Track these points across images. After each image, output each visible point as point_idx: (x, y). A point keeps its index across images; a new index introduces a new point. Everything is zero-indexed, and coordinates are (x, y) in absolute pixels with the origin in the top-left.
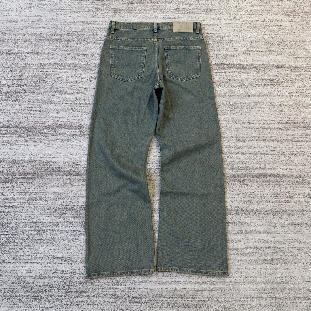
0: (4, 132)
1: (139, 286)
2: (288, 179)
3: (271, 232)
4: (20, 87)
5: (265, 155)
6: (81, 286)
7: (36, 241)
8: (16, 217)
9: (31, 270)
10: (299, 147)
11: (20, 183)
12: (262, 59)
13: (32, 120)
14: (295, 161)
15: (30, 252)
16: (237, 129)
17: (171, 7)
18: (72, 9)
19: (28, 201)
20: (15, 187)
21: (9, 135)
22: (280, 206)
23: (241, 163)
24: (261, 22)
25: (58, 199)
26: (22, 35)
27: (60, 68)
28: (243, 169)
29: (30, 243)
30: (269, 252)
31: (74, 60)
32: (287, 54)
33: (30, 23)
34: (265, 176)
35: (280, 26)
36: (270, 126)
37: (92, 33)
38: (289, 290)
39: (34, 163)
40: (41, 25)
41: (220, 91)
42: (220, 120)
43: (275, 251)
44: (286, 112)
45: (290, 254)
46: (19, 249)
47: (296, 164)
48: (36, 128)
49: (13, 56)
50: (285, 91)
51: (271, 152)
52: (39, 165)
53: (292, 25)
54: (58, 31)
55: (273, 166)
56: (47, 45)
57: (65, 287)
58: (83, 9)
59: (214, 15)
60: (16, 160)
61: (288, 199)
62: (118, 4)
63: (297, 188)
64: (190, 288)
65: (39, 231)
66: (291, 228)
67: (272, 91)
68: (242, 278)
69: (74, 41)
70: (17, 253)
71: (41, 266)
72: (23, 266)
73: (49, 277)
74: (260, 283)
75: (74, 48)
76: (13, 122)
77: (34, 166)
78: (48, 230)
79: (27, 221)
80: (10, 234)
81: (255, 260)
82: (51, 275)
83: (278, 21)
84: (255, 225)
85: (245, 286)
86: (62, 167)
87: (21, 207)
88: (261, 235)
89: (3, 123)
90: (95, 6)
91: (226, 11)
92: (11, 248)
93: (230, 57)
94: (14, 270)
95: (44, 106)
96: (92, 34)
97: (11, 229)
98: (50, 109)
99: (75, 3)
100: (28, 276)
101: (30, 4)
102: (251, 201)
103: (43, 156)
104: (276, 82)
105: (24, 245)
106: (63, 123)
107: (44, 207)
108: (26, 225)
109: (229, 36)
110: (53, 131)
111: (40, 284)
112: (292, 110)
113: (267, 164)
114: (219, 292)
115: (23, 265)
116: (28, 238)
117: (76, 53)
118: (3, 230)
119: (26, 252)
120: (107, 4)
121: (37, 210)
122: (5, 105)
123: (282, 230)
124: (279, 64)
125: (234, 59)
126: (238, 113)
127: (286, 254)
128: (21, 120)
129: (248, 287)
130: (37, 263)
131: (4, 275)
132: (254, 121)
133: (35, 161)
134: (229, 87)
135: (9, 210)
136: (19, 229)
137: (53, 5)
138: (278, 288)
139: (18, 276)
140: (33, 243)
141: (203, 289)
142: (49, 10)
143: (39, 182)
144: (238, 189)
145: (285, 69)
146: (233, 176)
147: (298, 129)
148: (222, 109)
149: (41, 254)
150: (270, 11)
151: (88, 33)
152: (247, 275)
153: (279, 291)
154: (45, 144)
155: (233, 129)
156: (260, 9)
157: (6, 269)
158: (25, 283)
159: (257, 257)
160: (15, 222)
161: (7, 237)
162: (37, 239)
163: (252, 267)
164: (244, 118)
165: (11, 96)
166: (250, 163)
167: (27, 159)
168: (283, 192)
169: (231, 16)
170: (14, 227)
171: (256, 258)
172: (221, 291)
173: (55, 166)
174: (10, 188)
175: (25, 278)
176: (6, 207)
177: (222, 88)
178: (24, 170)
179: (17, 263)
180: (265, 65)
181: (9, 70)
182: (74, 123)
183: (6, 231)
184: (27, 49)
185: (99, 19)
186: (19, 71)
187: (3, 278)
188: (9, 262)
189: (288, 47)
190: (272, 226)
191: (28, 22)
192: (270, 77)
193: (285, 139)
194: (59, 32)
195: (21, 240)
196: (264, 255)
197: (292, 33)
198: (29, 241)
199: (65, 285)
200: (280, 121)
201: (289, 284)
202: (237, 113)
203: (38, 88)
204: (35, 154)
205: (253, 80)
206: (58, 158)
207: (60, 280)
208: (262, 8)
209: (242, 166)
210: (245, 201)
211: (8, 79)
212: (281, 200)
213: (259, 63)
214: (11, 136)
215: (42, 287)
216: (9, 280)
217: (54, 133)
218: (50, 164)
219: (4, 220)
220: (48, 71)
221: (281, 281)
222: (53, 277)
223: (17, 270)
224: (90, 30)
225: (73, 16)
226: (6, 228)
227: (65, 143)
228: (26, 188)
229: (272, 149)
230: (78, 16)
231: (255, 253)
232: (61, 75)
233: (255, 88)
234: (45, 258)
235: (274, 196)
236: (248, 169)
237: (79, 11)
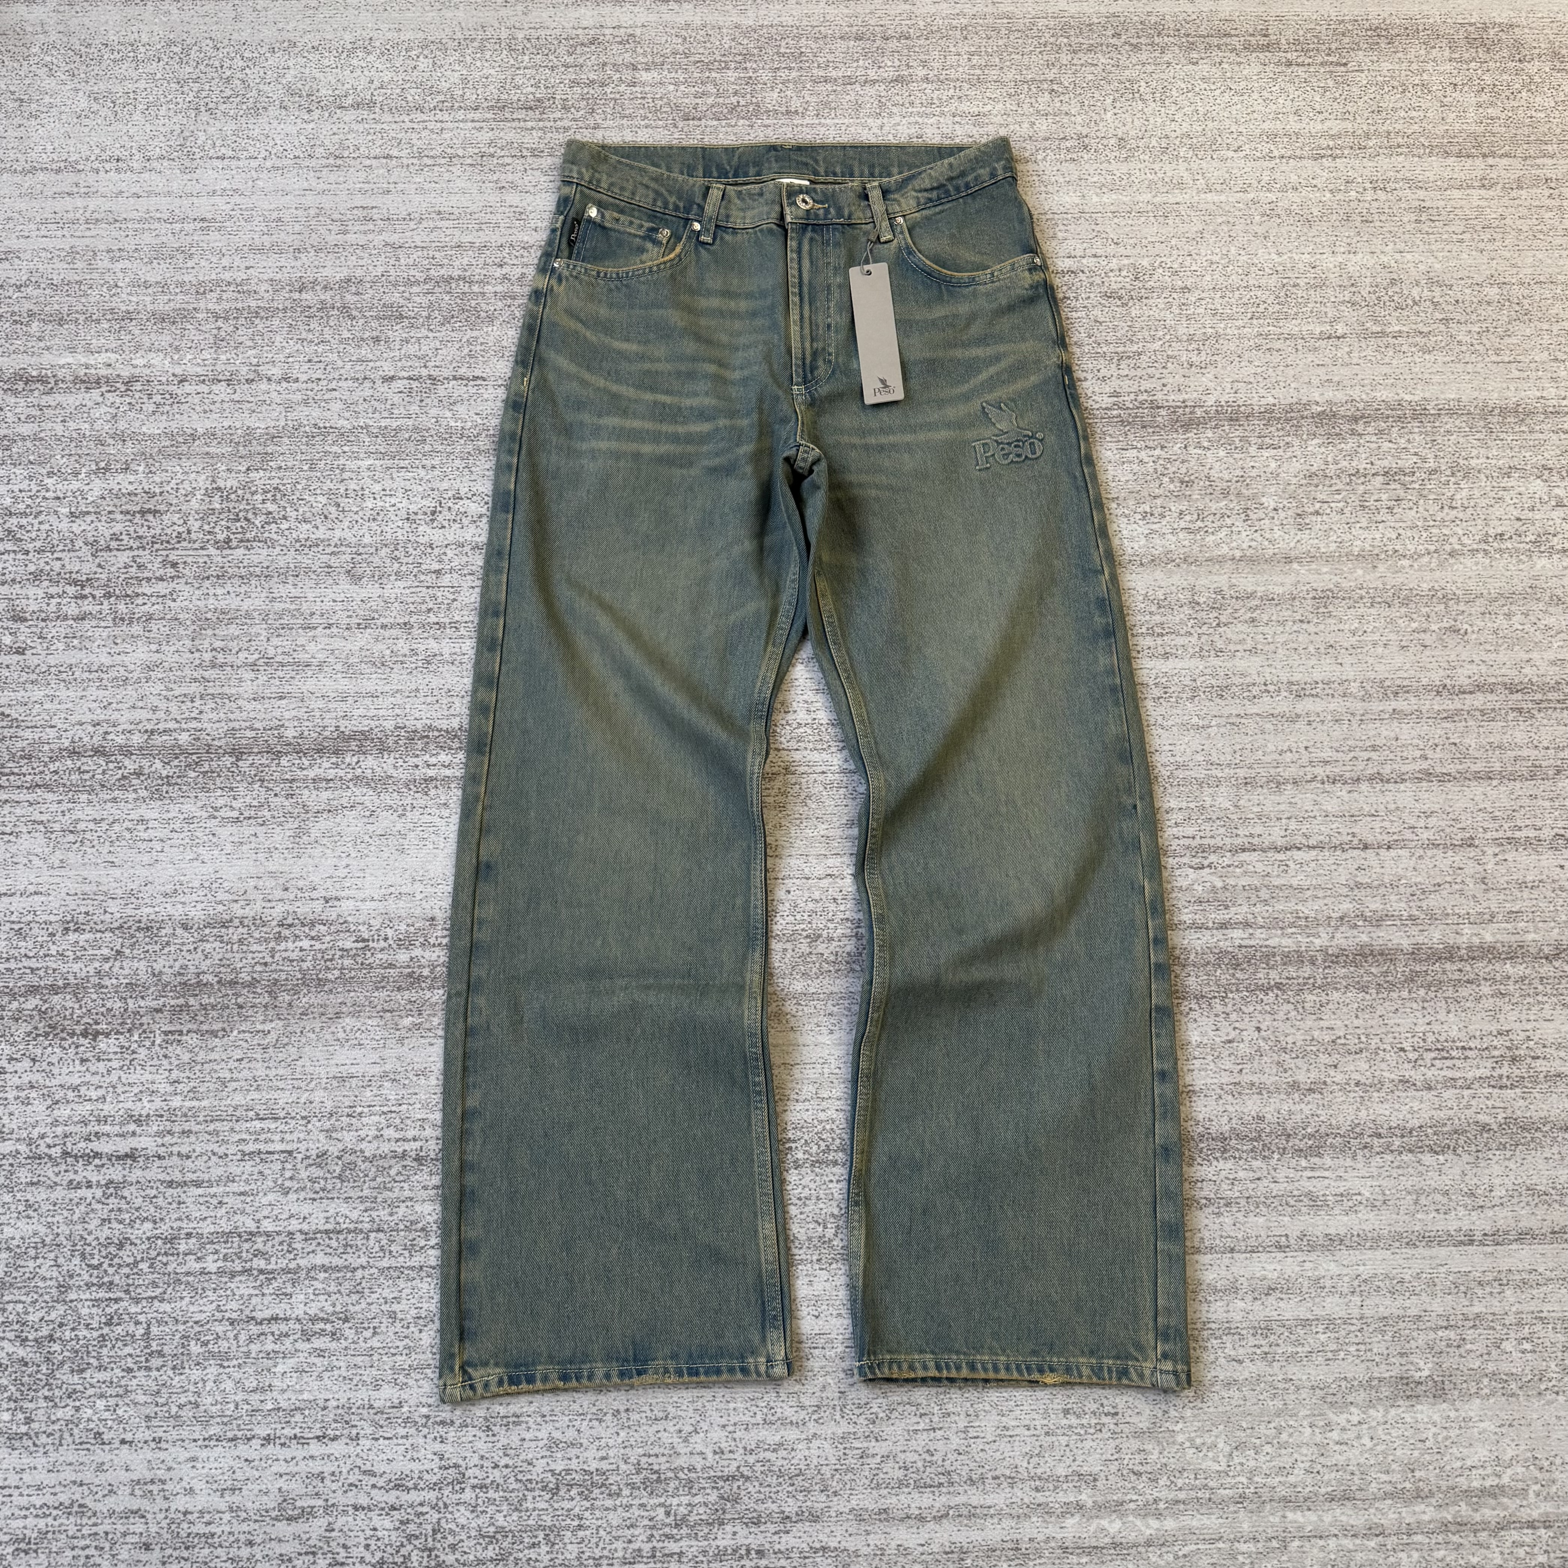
0: (75, 777)
1: (785, 1538)
2: (1497, 966)
3: (1429, 1240)
4: (147, 552)
5: (1382, 852)
6: (490, 1547)
7: (255, 1329)
8: (152, 1210)
9: (239, 1475)
10: (1547, 804)
11: (166, 1033)
12: (1340, 373)
13: (214, 716)
14: (1529, 878)
15: (229, 1385)
16: (1234, 724)
17: (886, 129)
18: (395, 152)
19: (212, 1127)
20: (142, 1057)
21: (105, 795)
22: (1468, 1106)
23: (1267, 897)
24: (1328, 195)
25: (359, 1110)
26: (150, 291)
27: (346, 449)
28: (1275, 924)
29: (228, 1339)
30: (1422, 1339)
31: (414, 408)
32: (1464, 348)
33: (189, 227)
34: (1387, 955)
35: (1422, 209)
36: (1400, 704)
37: (498, 272)
38: (1531, 1525)
39: (231, 930)
40: (245, 238)
41: (1143, 542)
42: (1151, 682)
43: (1452, 1334)
44: (1474, 636)
45: (1527, 1346)
46: (170, 1373)
47: (1536, 892)
48: (238, 753)
49: (107, 395)
50: (1461, 532)
51: (1408, 835)
52: (259, 941)
53: (1483, 203)
54: (329, 263)
55: (1424, 905)
56: (278, 338)
57: (414, 1558)
58: (449, 151)
59: (1095, 166)
60: (144, 920)
61: (1505, 1070)
62: (625, 121)
63: (1547, 1013)
64: (1041, 1537)
65: (269, 1275)
66: (1523, 1212)
67: (1401, 531)
68: (1298, 1476)
69: (412, 314)
70: (164, 1390)
71: (287, 1453)
72: (194, 1459)
73: (328, 1508)
74: (1387, 1495)
75: (412, 349)
76: (120, 729)
77: (235, 947)
78: (314, 1267)
79: (207, 1228)
80: (122, 1295)
81: (1356, 1383)
82: (340, 1498)
83: (1414, 184)
84: (1347, 1204)
85: (1312, 1517)
86: (375, 945)
87: (175, 1158)
88: (1380, 1254)
89: (70, 734)
90: (511, 136)
91: (1154, 143)
92: (129, 1370)
93: (1186, 372)
94: (152, 1482)
95: (275, 641)
96: (497, 275)
97: (126, 1270)
98: (303, 657)
99: (411, 125)
100: (223, 1506)
101: (186, 133)
102: (1325, 1083)
103: (278, 894)
104: (1417, 486)
105: (195, 1348)
106: (373, 724)
107: (290, 1153)
108: (202, 1246)
109: (1175, 266)
110: (324, 767)
111: (286, 1549)
112: (1502, 622)
113: (1393, 898)
114: (1186, 1550)
115: (194, 1450)
116: (218, 1316)
117: (424, 372)
118: (86, 1277)
119: (210, 1385)
120: (566, 123)
121: (256, 1170)
122: (76, 642)
123: (1480, 1223)
124: (1427, 395)
125: (1206, 380)
126: (1239, 647)
127: (1507, 1346)
128: (161, 715)
129: (1328, 1518)
130: (268, 1440)
131: (99, 1507)
132: (1320, 685)
133: (236, 922)
134: (1188, 518)
135: (116, 1173)
136: (170, 1268)
137: (302, 138)
138: (1477, 1517)
139: (173, 1509)
140: (243, 1337)
141: (1107, 1540)
142: (278, 163)
143: (259, 1027)
144: (1258, 1029)
145: (1457, 423)
146: (1226, 961)
147: (1538, 716)
148: (1158, 630)
149: (283, 1391)
150: (1367, 136)
151: (478, 272)
152: (1322, 1460)
153: (1483, 1536)
154: (288, 833)
155: (1218, 726)
156: (1319, 127)
157: (110, 1476)
158: (211, 1545)
159: (1363, 1366)
160: (148, 1234)
161: (108, 1310)
162: (259, 1315)
163: (1342, 1419)
164: (1268, 670)
165: (108, 596)
166: (1309, 893)
167: (197, 914)
168: (1478, 1033)
169: (1183, 166)
170: (142, 1259)
171: (1357, 1371)
172: (1193, 1547)
173: (340, 943)
174: (115, 1064)
175: (207, 1517)
176: (97, 1161)
177: (1154, 527)
178: (184, 967)
179: (163, 1445)
180: (1361, 406)
181: (94, 467)
182: (428, 722)
183: (106, 1280)
184: (176, 357)
185: (529, 198)
186: (141, 469)
187: (95, 1525)
188: (123, 1442)
189: (1469, 310)
190: (1432, 1207)
191: (177, 226)
192: (1386, 463)
193: (1474, 768)
194: (333, 272)
195: (181, 1327)
196: (1402, 1355)
197: (1481, 245)
198: (220, 1329)
199: (409, 1547)
200: (1448, 682)
201: (1531, 1494)
202: (1232, 647)
203: (241, 551)
204: (239, 886)
205: (1304, 482)
206: (351, 904)
207: (387, 1524)
208: (1328, 124)
209: (1270, 909)
210: (1295, 1086)
211: (88, 513)
212: (1470, 1075)
213: (1329, 394)
214: (114, 800)
215: (295, 1562)
216: (124, 1534)
217: (331, 774)
218: (313, 934)
219: (91, 1227)
220: (290, 464)
221: (1488, 1483)
222: (351, 1510)
223: (163, 1482)
224: (490, 256)
225: (400, 186)
226: (105, 1266)
227: (386, 823)
228: (199, 1059)
229: (1412, 821)
230: (427, 186)
231: (1352, 1349)
232: (352, 486)
233: (1314, 518)
234: (307, 1412)
235: (1433, 1055)
236: (1303, 923)
237: (429, 162)
